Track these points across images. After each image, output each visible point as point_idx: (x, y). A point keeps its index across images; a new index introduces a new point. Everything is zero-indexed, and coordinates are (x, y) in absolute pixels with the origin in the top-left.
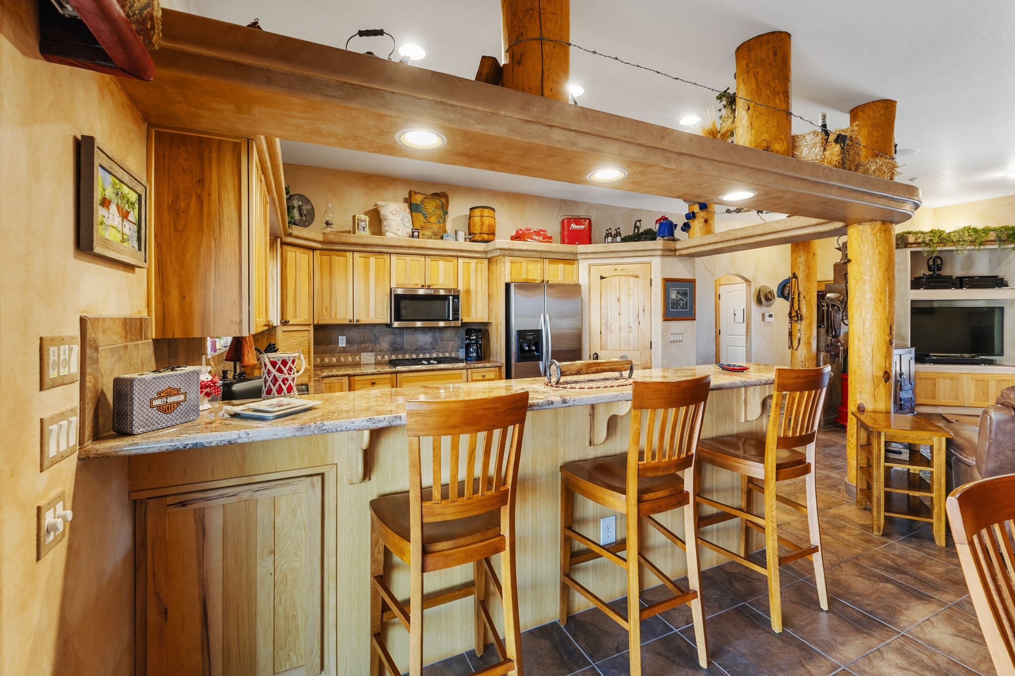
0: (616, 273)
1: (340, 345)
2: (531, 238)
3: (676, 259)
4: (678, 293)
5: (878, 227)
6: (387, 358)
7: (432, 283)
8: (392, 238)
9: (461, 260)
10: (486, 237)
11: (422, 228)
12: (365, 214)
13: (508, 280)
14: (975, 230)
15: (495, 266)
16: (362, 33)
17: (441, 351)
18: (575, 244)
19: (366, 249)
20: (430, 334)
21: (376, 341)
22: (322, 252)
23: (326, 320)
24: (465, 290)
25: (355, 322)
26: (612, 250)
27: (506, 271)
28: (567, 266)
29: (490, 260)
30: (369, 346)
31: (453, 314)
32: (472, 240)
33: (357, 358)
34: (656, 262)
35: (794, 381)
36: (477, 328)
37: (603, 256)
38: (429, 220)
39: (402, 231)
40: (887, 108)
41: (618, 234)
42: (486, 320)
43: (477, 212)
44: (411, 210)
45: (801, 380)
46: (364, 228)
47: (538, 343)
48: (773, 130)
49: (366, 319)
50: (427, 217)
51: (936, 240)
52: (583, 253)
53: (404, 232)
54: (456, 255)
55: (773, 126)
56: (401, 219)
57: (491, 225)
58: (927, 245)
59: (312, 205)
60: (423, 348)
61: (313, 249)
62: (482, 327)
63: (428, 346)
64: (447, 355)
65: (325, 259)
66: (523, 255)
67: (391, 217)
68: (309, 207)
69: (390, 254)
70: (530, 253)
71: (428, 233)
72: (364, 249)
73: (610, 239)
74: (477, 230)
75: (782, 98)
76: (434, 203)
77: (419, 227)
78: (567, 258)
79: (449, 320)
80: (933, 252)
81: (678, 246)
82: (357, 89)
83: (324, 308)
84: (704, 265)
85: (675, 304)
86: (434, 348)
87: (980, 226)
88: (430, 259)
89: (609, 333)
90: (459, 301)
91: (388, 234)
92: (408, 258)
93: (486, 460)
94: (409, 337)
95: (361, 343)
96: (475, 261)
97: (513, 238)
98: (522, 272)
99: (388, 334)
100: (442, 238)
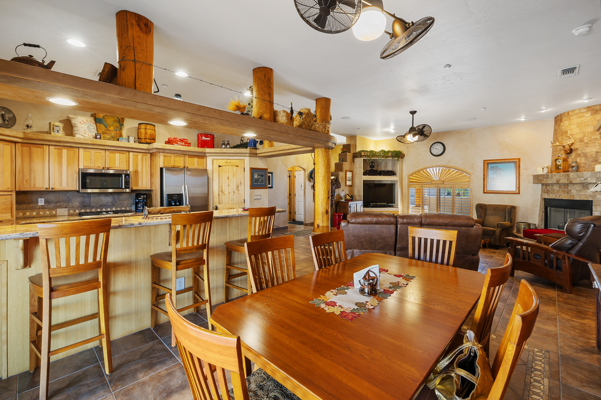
0: (227, 164)
1: (39, 204)
2: (177, 143)
3: (257, 158)
4: (258, 175)
5: (323, 150)
6: (77, 211)
7: (111, 166)
8: (79, 138)
9: (131, 154)
10: (148, 141)
11: (103, 133)
12: (61, 121)
13: (162, 166)
14: (384, 151)
15: (154, 158)
16: (25, 45)
17: (119, 206)
18: (205, 148)
19: (59, 144)
20: (111, 196)
21: (69, 201)
22: (23, 144)
23: (26, 188)
24: (134, 170)
25: (50, 189)
26: (224, 152)
27: (161, 161)
28: (199, 160)
29: (152, 154)
30: (63, 204)
31: (125, 185)
32: (139, 142)
33: (54, 212)
34: (247, 159)
35: (256, 213)
36: (144, 193)
37: (219, 155)
38: (108, 129)
39: (88, 134)
40: (326, 101)
41: (229, 144)
42: (149, 188)
43: (143, 126)
44: (96, 121)
45: (260, 213)
46: (58, 131)
47: (181, 201)
48: (264, 108)
49: (59, 187)
50: (107, 127)
51: (371, 155)
52: (209, 153)
53: (90, 135)
54: (128, 150)
55: (264, 107)
56: (88, 127)
57: (152, 134)
58: (368, 157)
59: (13, 114)
60: (106, 205)
61: (15, 143)
62: (148, 193)
63: (108, 204)
64: (123, 209)
65: (26, 149)
66: (172, 152)
67: (79, 125)
68: (11, 115)
69: (79, 148)
70: (176, 152)
71: (107, 136)
72: (57, 144)
73: (224, 146)
74: (143, 136)
75: (268, 96)
76: (113, 119)
77: (101, 132)
78: (199, 155)
79: (122, 188)
80: (370, 160)
81: (258, 152)
82: (16, 79)
83: (25, 181)
84: (282, 161)
85: (257, 180)
86: (114, 205)
87: (386, 150)
88: (109, 152)
89: (223, 195)
90: (129, 177)
91: (77, 136)
92: (93, 151)
93: (86, 248)
94: (95, 199)
95: (57, 202)
96: (142, 154)
97: (166, 143)
98: (171, 161)
99: (79, 197)
100: (118, 140)
